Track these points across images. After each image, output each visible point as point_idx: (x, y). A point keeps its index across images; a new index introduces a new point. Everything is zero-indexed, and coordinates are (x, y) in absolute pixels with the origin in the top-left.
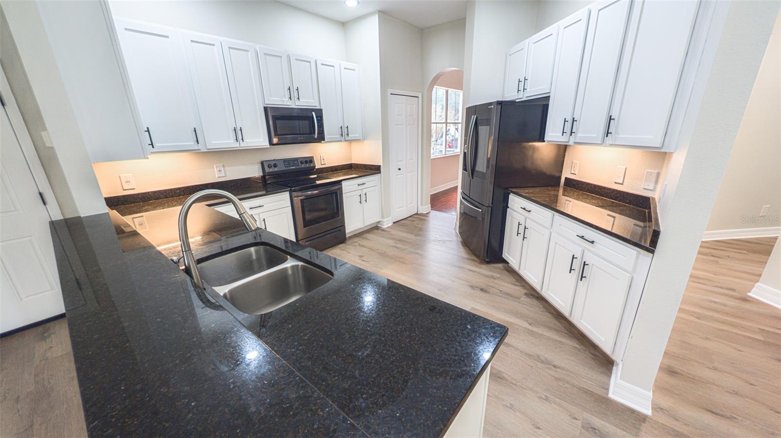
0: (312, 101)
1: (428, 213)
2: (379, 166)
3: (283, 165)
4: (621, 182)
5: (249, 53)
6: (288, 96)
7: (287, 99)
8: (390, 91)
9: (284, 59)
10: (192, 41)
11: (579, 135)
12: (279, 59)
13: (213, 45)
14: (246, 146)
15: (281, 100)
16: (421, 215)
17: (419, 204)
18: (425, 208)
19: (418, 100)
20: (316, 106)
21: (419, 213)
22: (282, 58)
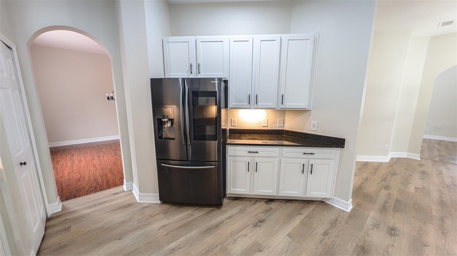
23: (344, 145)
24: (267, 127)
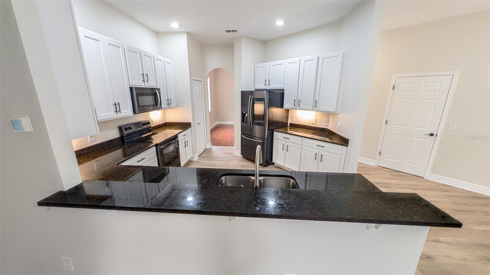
0: (153, 83)
1: (211, 148)
2: (190, 123)
3: (134, 128)
4: (315, 123)
5: (120, 49)
6: (142, 79)
7: (141, 82)
8: (193, 78)
9: (139, 54)
10: (85, 36)
11: (302, 106)
12: (136, 54)
13: (99, 41)
14: (121, 116)
15: (139, 83)
16: (208, 149)
17: (206, 143)
18: (209, 146)
19: (202, 83)
20: (154, 86)
21: (206, 148)
22: (138, 54)
23: (348, 144)
24: (315, 124)
